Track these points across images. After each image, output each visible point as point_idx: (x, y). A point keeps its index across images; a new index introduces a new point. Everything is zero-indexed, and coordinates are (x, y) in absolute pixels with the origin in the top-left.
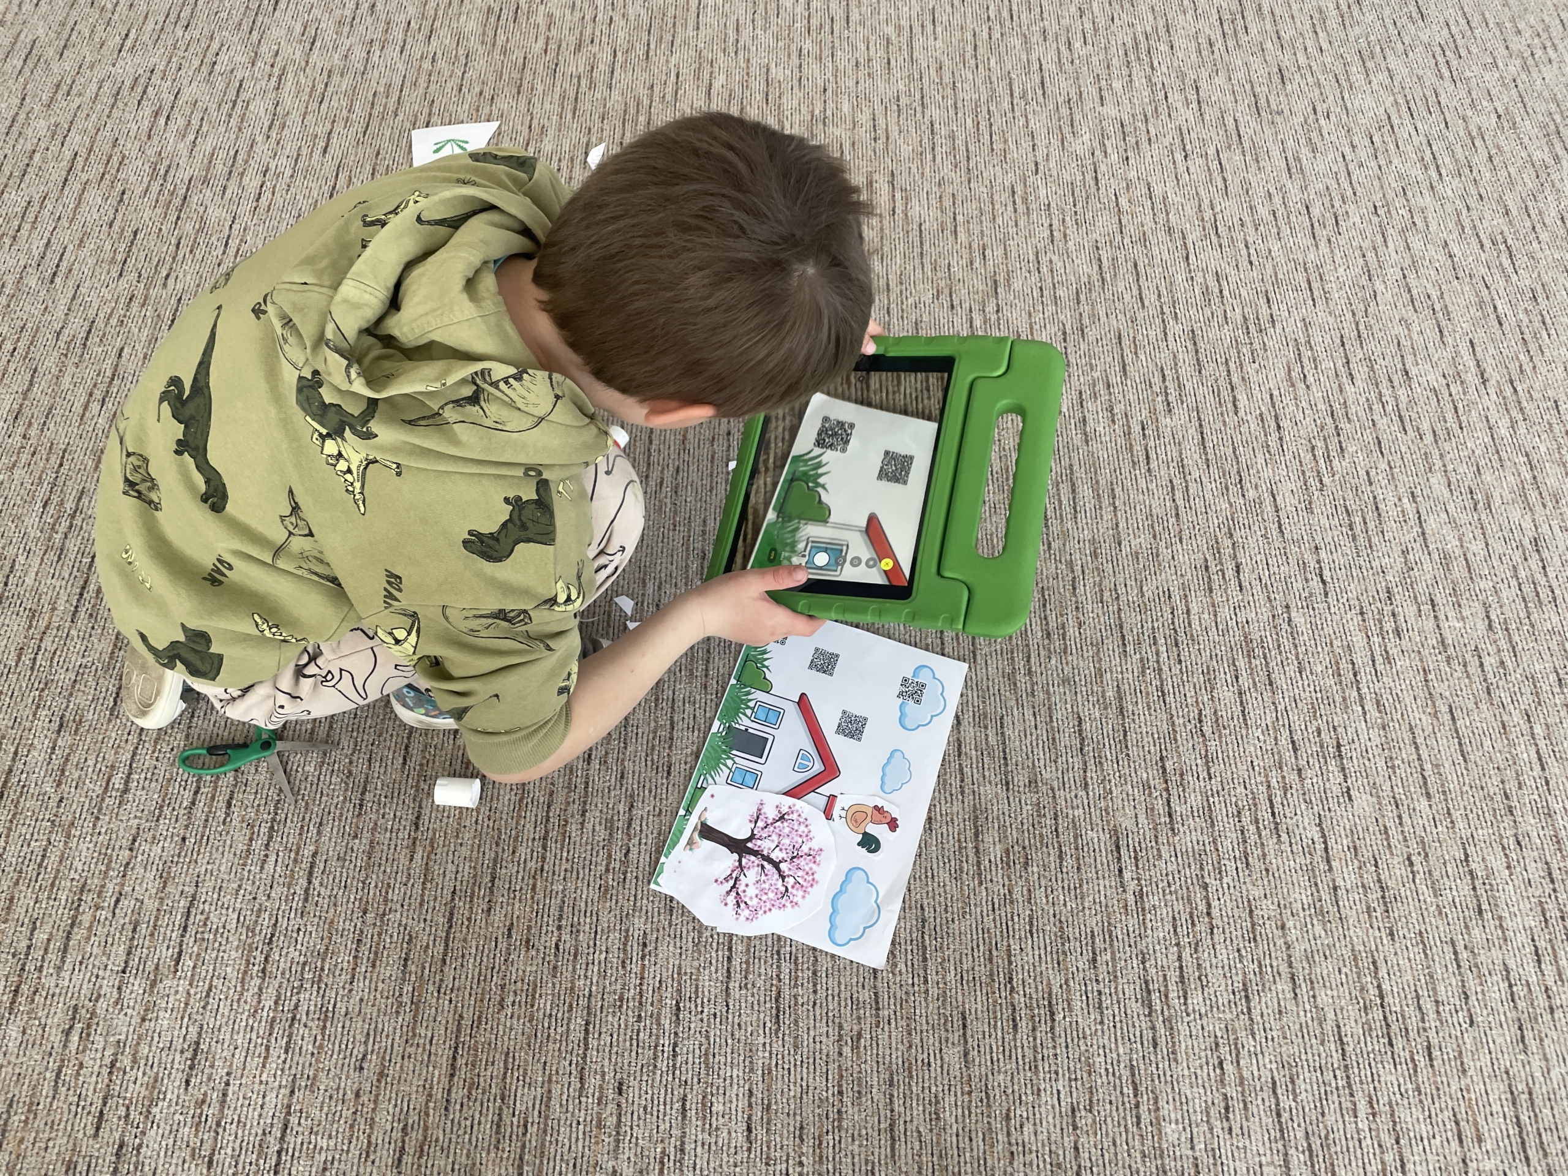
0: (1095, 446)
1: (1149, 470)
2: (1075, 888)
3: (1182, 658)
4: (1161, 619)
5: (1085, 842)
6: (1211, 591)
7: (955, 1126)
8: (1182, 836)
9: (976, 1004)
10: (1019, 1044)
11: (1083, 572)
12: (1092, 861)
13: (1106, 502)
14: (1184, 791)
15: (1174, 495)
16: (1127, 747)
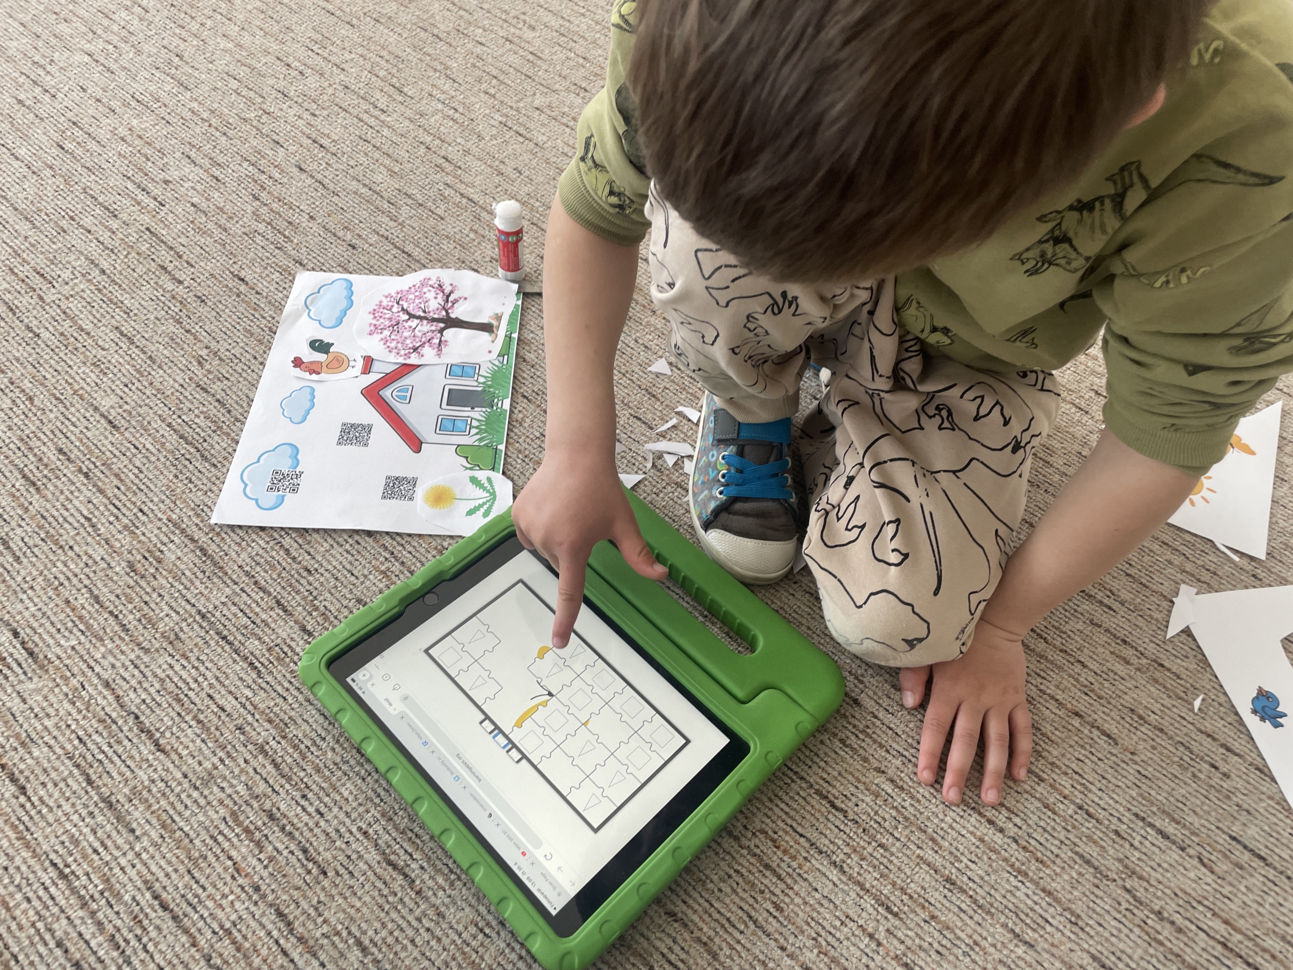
2: (61, 584)
7: (76, 369)
9: (110, 442)
12: (55, 620)
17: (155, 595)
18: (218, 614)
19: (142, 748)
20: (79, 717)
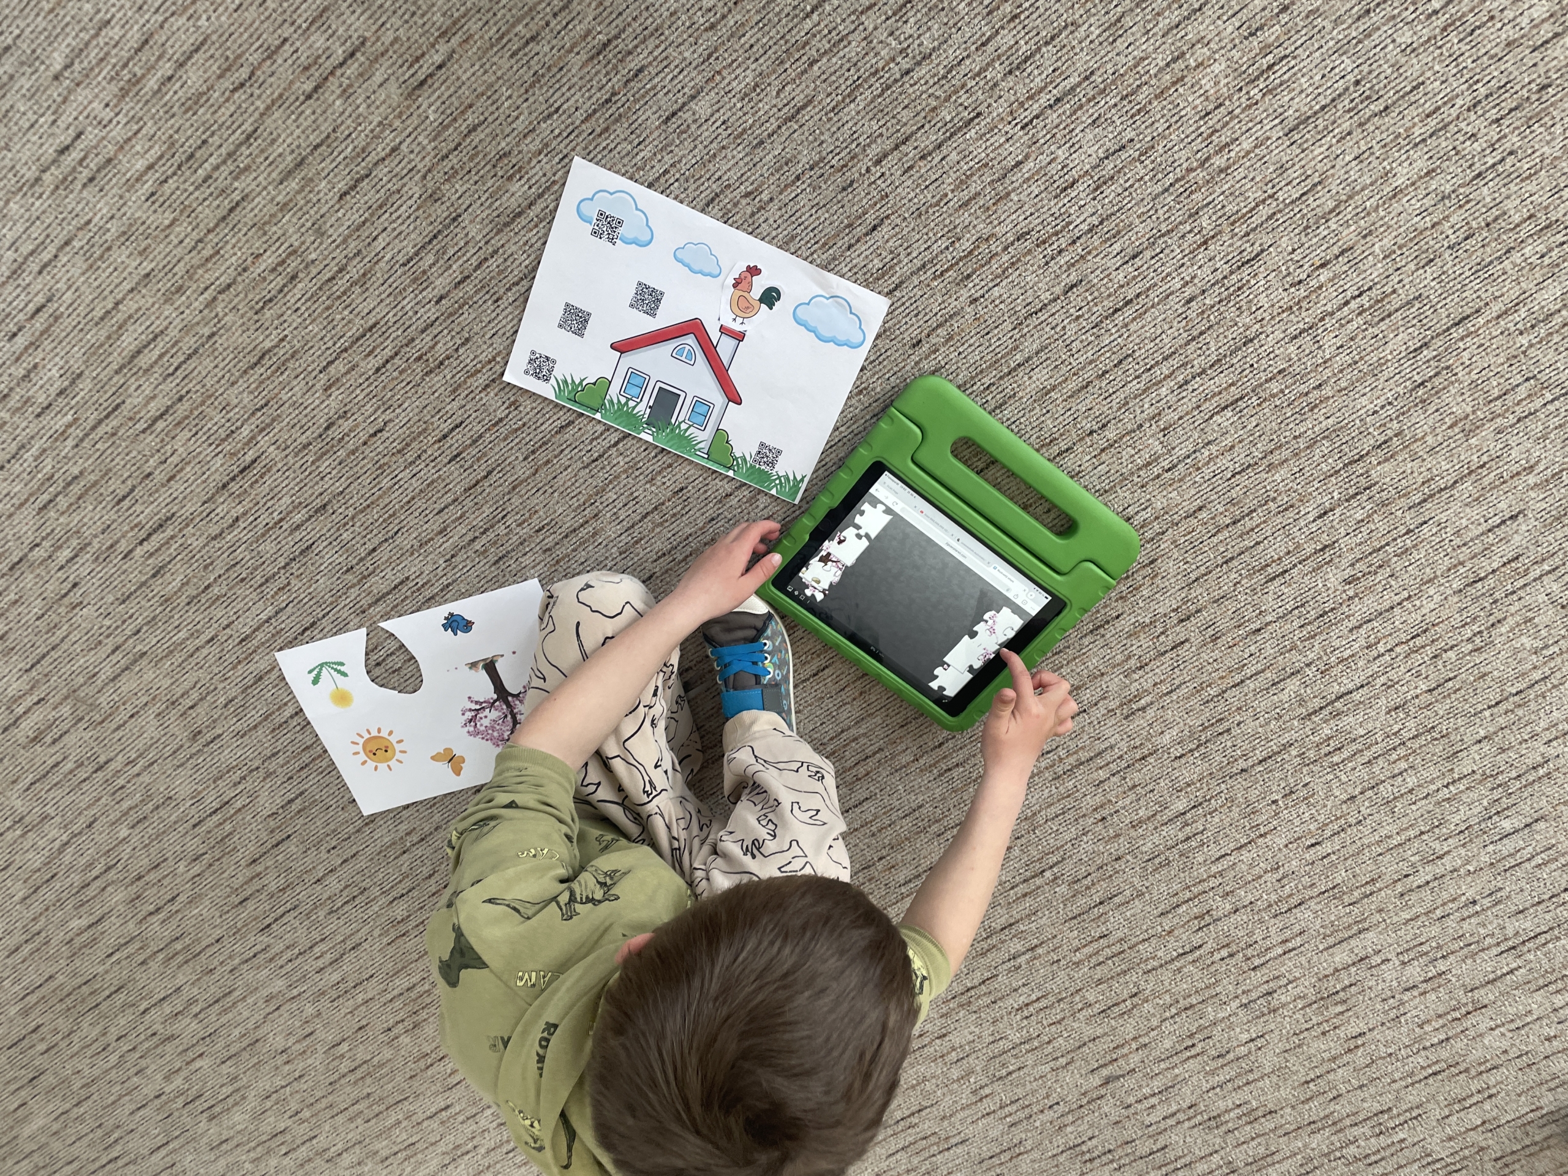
0: (76, 366)
1: (49, 300)
2: (489, 98)
3: (199, 142)
4: (182, 187)
5: (443, 117)
6: (109, 161)
7: (753, 66)
8: (360, 32)
9: (650, 117)
10: (651, 58)
11: (206, 289)
12: (453, 98)
13: (120, 317)
14: (319, 57)
15: (50, 261)
16: (328, 137)
17: (476, 178)
18: (458, 230)
19: (343, 183)
20: (367, 132)
